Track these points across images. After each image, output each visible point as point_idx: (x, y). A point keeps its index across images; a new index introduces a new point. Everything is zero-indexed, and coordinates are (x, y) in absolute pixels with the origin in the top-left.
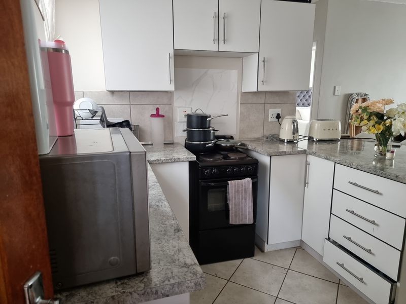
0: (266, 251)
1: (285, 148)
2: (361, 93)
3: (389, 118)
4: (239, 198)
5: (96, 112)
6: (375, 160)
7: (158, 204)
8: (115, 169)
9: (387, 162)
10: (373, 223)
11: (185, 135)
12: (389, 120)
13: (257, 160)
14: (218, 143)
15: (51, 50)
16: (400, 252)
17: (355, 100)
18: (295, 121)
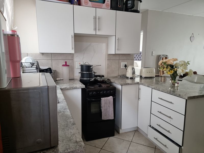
0: (120, 133)
1: (129, 81)
2: (164, 55)
3: (176, 67)
4: (106, 107)
5: (34, 64)
6: (170, 87)
7: (64, 111)
8: (40, 95)
9: (176, 88)
10: (170, 117)
11: (80, 75)
12: (176, 68)
13: (115, 87)
14: (96, 79)
15: (10, 35)
16: (183, 132)
17: (162, 58)
18: (133, 68)
